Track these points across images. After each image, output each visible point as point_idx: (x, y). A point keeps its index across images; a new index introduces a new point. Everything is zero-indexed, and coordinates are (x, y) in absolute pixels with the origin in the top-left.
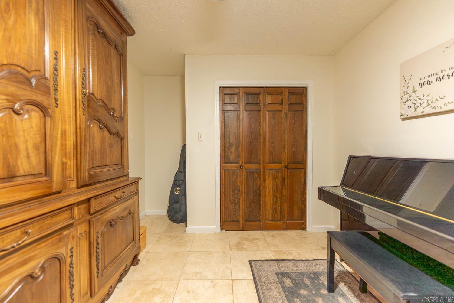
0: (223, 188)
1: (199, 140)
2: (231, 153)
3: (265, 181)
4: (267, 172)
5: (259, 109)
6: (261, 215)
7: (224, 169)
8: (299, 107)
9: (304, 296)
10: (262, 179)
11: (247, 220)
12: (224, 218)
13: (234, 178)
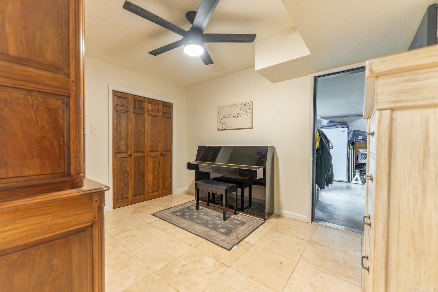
0: (114, 173)
1: (92, 133)
2: (122, 145)
3: (147, 165)
4: (149, 159)
5: (143, 113)
6: (144, 190)
7: (116, 158)
8: (168, 116)
9: (188, 215)
10: (146, 164)
11: (135, 196)
12: (115, 198)
13: (124, 164)
